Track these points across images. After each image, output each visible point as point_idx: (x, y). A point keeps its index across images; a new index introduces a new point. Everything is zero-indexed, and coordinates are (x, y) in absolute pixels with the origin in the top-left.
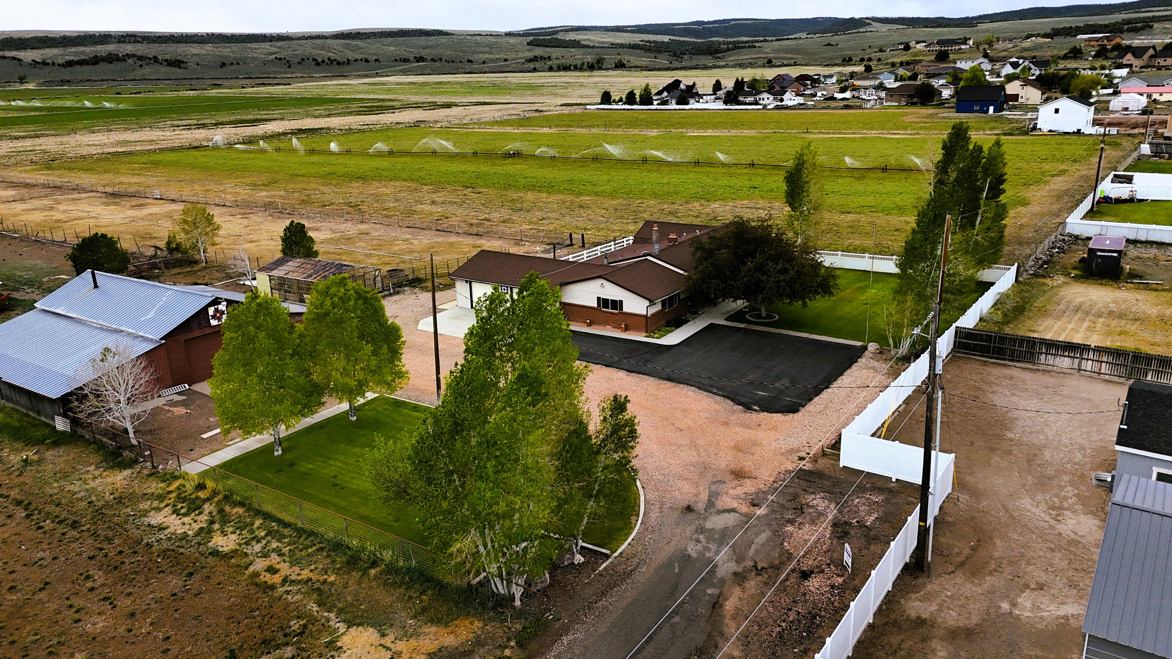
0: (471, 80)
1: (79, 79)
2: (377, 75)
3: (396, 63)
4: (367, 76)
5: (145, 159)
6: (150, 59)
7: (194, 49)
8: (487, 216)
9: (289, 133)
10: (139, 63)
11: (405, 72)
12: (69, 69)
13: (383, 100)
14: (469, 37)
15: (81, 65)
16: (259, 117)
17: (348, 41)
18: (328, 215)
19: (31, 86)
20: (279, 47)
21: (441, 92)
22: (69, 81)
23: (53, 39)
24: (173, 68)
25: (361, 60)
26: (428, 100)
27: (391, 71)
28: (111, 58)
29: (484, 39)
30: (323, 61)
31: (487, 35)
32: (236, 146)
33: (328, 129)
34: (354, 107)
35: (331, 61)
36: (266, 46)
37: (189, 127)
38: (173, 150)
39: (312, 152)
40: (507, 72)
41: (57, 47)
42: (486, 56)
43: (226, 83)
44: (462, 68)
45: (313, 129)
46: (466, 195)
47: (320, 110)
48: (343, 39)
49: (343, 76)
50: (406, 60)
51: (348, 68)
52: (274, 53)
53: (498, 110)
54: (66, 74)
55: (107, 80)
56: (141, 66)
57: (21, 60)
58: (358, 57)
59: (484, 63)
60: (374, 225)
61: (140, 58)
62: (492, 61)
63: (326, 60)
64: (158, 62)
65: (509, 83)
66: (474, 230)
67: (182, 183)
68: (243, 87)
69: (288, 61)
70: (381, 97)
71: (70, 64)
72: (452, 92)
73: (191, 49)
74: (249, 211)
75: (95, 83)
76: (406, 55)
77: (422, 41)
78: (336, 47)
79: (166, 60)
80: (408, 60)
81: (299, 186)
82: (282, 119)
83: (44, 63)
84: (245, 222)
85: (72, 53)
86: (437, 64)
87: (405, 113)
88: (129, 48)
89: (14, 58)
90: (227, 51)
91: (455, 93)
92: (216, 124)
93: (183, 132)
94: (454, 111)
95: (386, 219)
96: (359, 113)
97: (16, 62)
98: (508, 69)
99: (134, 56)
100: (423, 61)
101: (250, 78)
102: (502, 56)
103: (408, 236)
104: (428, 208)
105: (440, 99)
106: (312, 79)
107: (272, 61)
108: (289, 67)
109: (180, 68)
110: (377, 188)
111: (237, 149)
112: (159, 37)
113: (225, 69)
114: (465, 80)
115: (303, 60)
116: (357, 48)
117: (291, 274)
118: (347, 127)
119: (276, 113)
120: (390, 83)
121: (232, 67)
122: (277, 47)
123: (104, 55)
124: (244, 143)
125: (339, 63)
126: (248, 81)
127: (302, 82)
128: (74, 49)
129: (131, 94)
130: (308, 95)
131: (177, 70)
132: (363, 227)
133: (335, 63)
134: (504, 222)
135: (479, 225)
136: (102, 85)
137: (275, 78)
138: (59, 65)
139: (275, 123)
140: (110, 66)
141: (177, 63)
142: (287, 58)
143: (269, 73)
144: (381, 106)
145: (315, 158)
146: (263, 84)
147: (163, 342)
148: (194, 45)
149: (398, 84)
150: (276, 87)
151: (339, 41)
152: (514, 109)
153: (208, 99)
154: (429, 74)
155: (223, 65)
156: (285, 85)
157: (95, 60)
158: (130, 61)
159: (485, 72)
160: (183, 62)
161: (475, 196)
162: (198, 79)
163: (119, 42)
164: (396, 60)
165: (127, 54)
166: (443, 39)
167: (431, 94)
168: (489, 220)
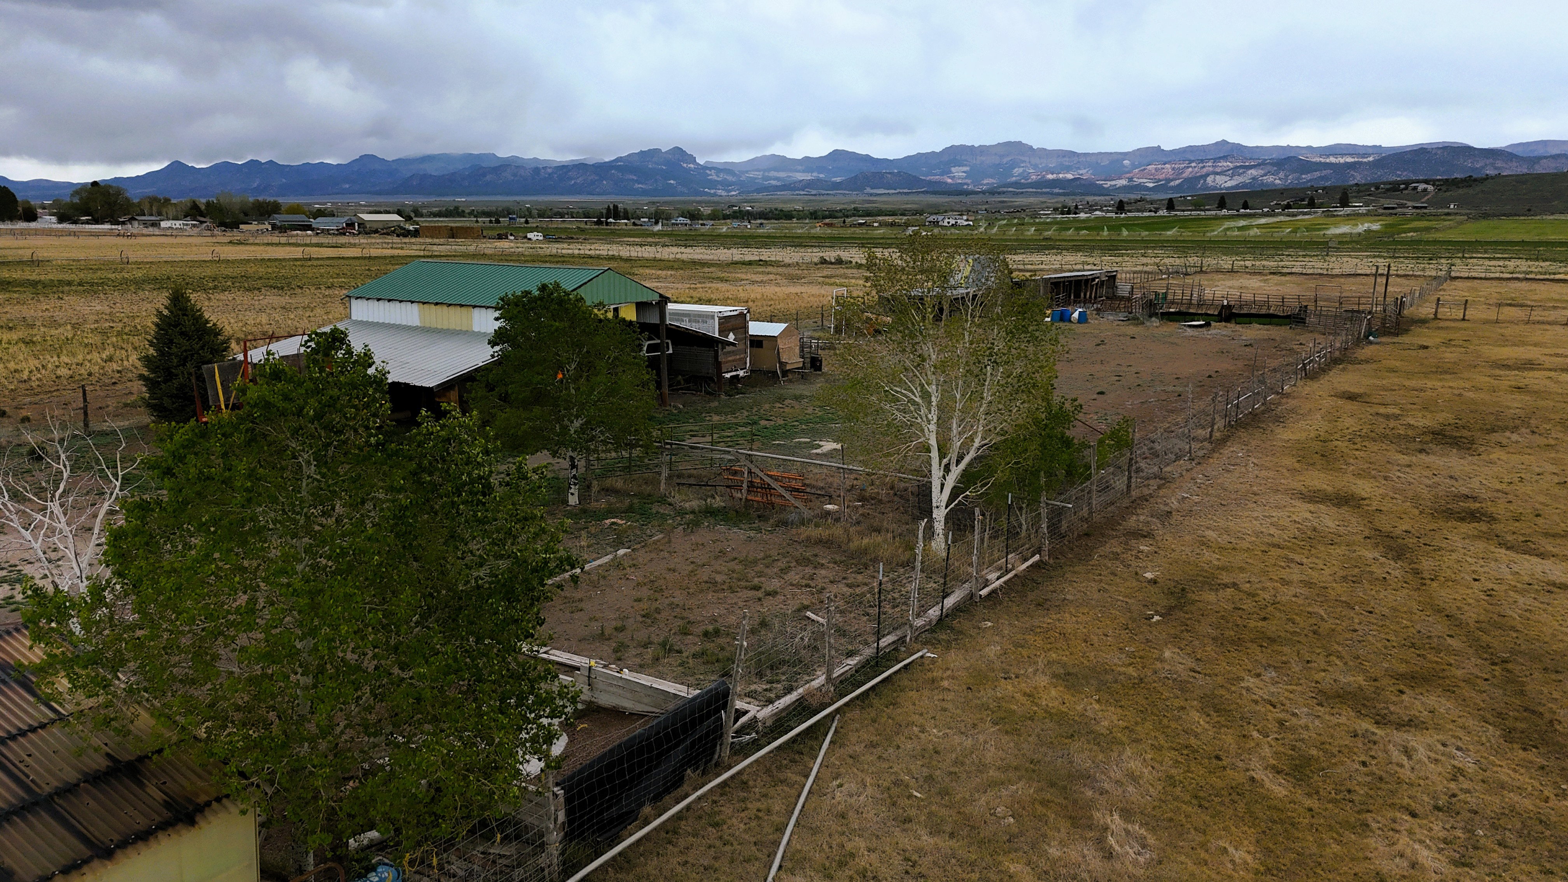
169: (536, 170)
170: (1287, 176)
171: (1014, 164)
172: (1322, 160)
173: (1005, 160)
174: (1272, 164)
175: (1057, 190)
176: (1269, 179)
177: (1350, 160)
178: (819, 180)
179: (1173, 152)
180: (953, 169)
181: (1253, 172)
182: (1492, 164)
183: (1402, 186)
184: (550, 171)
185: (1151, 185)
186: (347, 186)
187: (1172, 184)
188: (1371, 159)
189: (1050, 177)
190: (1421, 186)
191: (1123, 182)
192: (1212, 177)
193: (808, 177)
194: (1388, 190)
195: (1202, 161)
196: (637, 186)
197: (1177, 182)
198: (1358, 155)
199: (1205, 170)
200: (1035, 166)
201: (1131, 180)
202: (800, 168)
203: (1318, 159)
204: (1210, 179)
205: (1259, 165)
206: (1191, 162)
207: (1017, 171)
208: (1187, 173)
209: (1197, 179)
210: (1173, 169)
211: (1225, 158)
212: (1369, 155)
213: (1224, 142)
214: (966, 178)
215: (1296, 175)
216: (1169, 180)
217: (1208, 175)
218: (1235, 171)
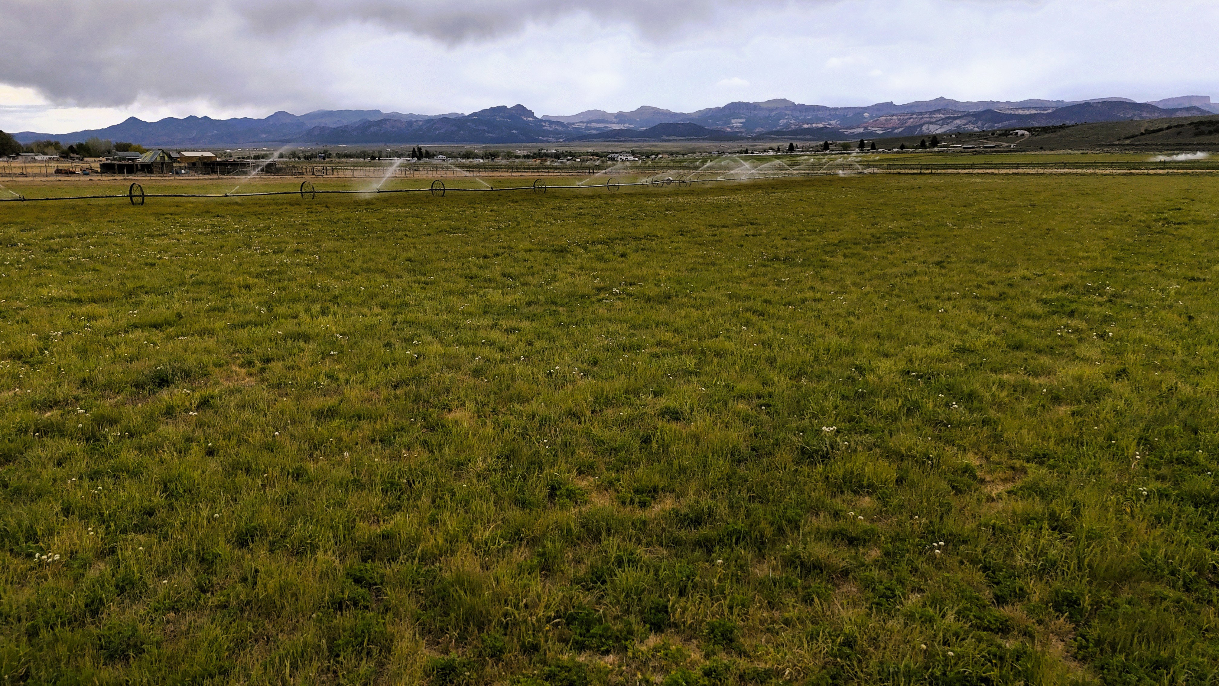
169: (410, 123)
170: (983, 125)
171: (780, 117)
173: (773, 114)
174: (973, 115)
175: (808, 137)
176: (970, 127)
177: (1033, 112)
178: (628, 131)
179: (903, 107)
180: (733, 121)
181: (958, 122)
184: (420, 123)
185: (881, 132)
186: (264, 136)
187: (896, 131)
188: (1050, 111)
189: (806, 126)
190: (1020, 132)
191: (861, 130)
192: (927, 126)
193: (622, 127)
195: (921, 113)
196: (487, 135)
197: (900, 130)
198: (1040, 108)
199: (923, 121)
200: (796, 118)
201: (866, 128)
202: (614, 120)
203: (1011, 112)
204: (924, 128)
205: (965, 116)
206: (913, 114)
207: (782, 122)
208: (910, 123)
209: (915, 127)
210: (899, 120)
211: (938, 111)
212: (1049, 108)
213: (941, 99)
214: (742, 127)
215: (990, 124)
216: (894, 128)
217: (922, 125)
218: (944, 122)
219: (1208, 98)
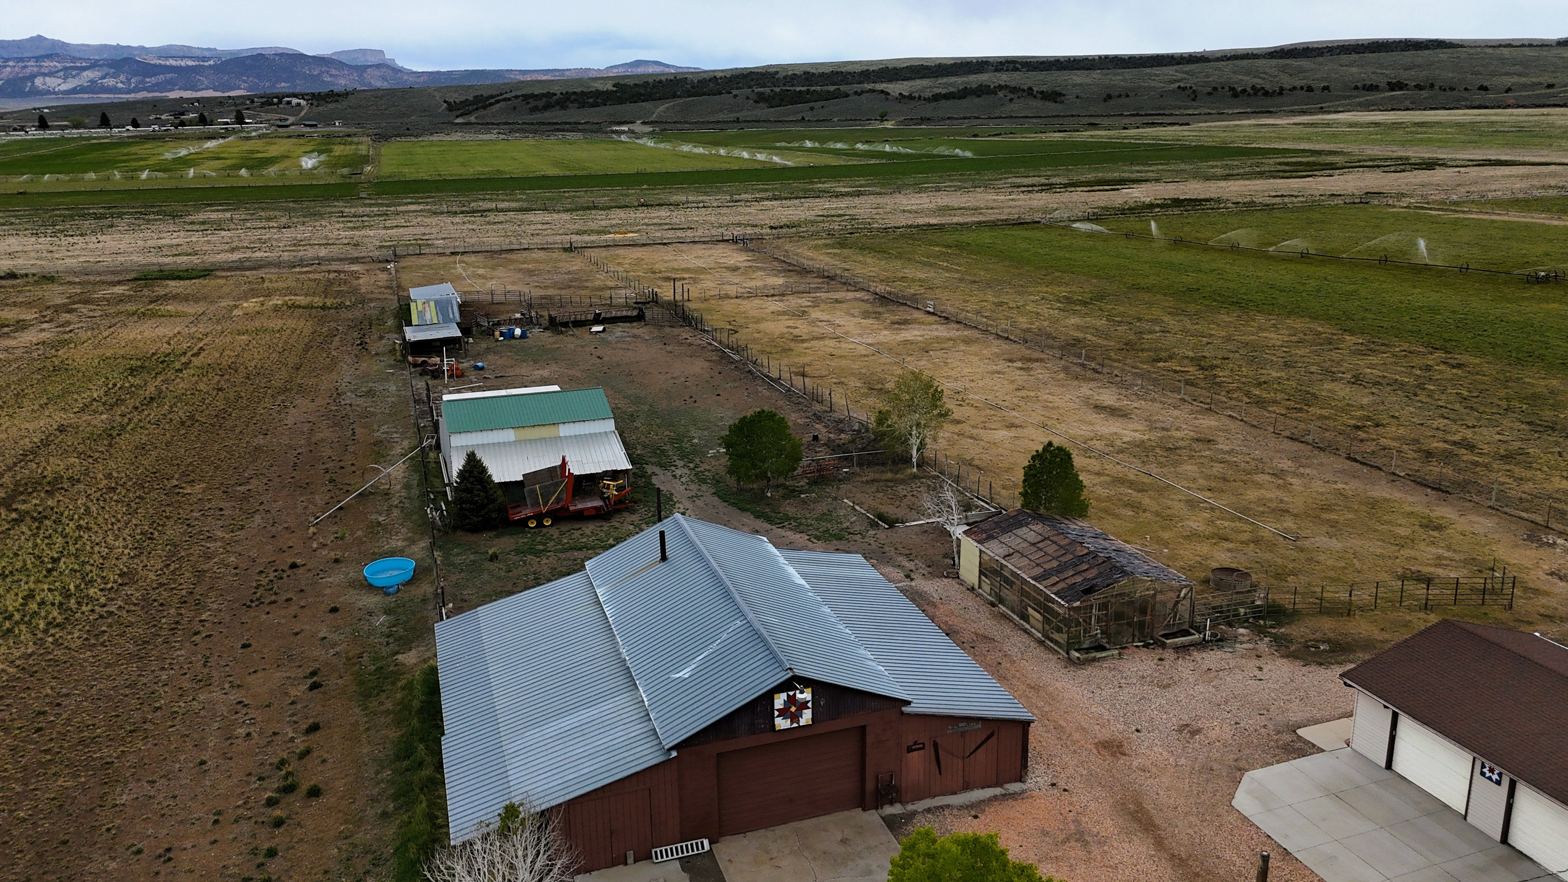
0: (1479, 119)
1: (941, 116)
2: (1322, 110)
3: (1355, 93)
4: (1304, 113)
5: (950, 238)
6: (1024, 90)
7: (1078, 77)
8: (1469, 434)
9: (1158, 206)
10: (1010, 96)
11: (1367, 107)
12: (934, 104)
13: (1319, 153)
14: (1490, 50)
15: (947, 99)
16: (1126, 175)
17: (1288, 61)
18: (1155, 382)
19: (889, 125)
20: (1186, 73)
21: (1422, 140)
22: (928, 119)
23: (927, 68)
24: (1047, 103)
25: (1302, 88)
26: (1395, 155)
27: (1343, 105)
28: (982, 91)
29: (1515, 52)
30: (1244, 91)
31: (1523, 46)
32: (1076, 225)
33: (1218, 200)
34: (1270, 163)
35: (1256, 90)
36: (1170, 71)
37: (1030, 189)
38: (993, 225)
39: (1178, 243)
40: (1549, 106)
41: (929, 77)
42: (1516, 79)
43: (1106, 122)
44: (1466, 99)
45: (1196, 200)
46: (1428, 368)
47: (1217, 167)
48: (1281, 58)
49: (1269, 113)
50: (1372, 88)
51: (1278, 100)
52: (1178, 81)
53: (1523, 177)
54: (928, 110)
55: (969, 118)
56: (1011, 100)
57: (888, 94)
58: (1298, 83)
59: (1509, 90)
60: (1228, 421)
61: (1014, 90)
62: (1525, 87)
63: (1249, 89)
64: (1032, 94)
65: (1552, 126)
66: (1435, 469)
67: (976, 286)
68: (1125, 128)
69: (1194, 92)
70: (1318, 147)
71: (936, 98)
72: (1440, 140)
73: (1075, 78)
74: (1036, 355)
75: (956, 122)
76: (1374, 80)
77: (1408, 57)
78: (1267, 70)
79: (1042, 92)
80: (1377, 87)
81: (1133, 311)
82: (1157, 180)
83: (911, 97)
84: (1020, 377)
85: (942, 85)
86: (1424, 93)
87: (1349, 177)
88: (1004, 78)
89: (882, 92)
90: (1118, 79)
91: (1444, 143)
92: (1066, 186)
93: (1022, 196)
94: (1439, 175)
95: (1254, 410)
96: (1273, 175)
97: (883, 96)
98: (1552, 101)
99: (1007, 87)
100: (1401, 89)
101: (1138, 115)
102: (1546, 79)
103: (1286, 464)
104: (1342, 391)
105: (1415, 153)
106: (1221, 116)
107: (1173, 91)
108: (1194, 100)
109: (1056, 102)
110: (1261, 329)
111: (1076, 229)
112: (1043, 63)
113: (1112, 102)
114: (1468, 119)
115: (1215, 89)
116: (1301, 70)
117: (1015, 559)
118: (1248, 199)
119: (1151, 171)
120: (1338, 124)
121: (1119, 100)
122: (1183, 72)
123: (974, 86)
124: (1089, 220)
125: (1266, 94)
126: (1132, 120)
127: (1206, 122)
128: (945, 80)
129: (989, 136)
130: (1208, 142)
131: (1051, 105)
132: (1208, 422)
133: (1260, 93)
134: (1507, 458)
135: (1447, 457)
136: (962, 124)
137: (1171, 115)
138: (925, 99)
139: (1144, 187)
140: (977, 100)
141: (1054, 96)
142: (1194, 88)
143: (1164, 109)
144: (1314, 164)
145: (1179, 256)
146: (1153, 123)
147: (674, 754)
148: (1078, 72)
149: (1351, 125)
150: (1170, 128)
151: (1274, 62)
152: (1553, 175)
153: (1075, 145)
154: (1408, 109)
155: (1109, 97)
156: (1181, 125)
157: (964, 93)
158: (1001, 94)
159: (1508, 106)
160: (1061, 95)
161: (1450, 372)
162: (1072, 116)
163: (996, 70)
164: (1356, 88)
165: (1000, 86)
166: (1443, 55)
167: (1403, 144)
168: (1471, 447)
170: (129, 80)
172: (163, 63)
174: (110, 66)
176: (109, 82)
177: (190, 63)
181: (89, 75)
182: (328, 72)
183: (275, 100)
188: (212, 63)
190: (295, 101)
192: (40, 78)
194: (263, 104)
195: (21, 60)
198: (197, 58)
199: (28, 71)
203: (158, 62)
204: (38, 81)
205: (95, 65)
206: (7, 60)
208: (7, 73)
211: (49, 57)
212: (209, 59)
213: (40, 38)
215: (139, 78)
217: (34, 76)
218: (66, 73)
219: (381, 52)
